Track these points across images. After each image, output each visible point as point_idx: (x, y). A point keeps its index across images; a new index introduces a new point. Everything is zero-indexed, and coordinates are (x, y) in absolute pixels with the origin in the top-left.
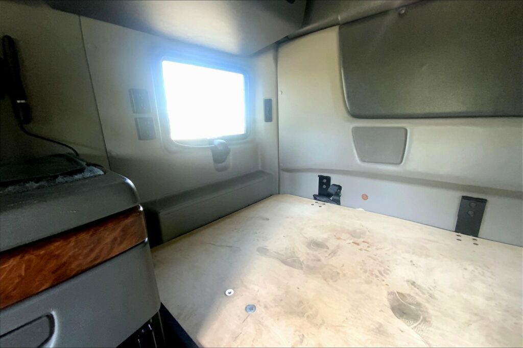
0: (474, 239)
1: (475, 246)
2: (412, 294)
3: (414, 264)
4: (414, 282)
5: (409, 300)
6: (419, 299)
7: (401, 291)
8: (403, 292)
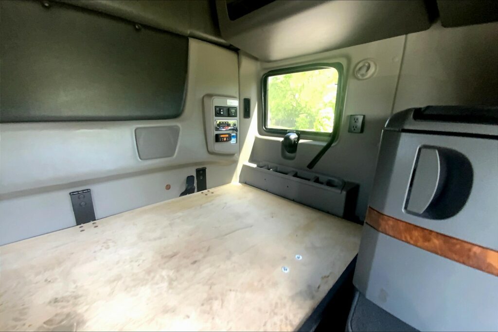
0: (93, 224)
1: (83, 232)
2: (59, 311)
3: (50, 281)
4: (56, 299)
5: (58, 319)
6: (66, 311)
7: (45, 320)
8: (48, 319)
